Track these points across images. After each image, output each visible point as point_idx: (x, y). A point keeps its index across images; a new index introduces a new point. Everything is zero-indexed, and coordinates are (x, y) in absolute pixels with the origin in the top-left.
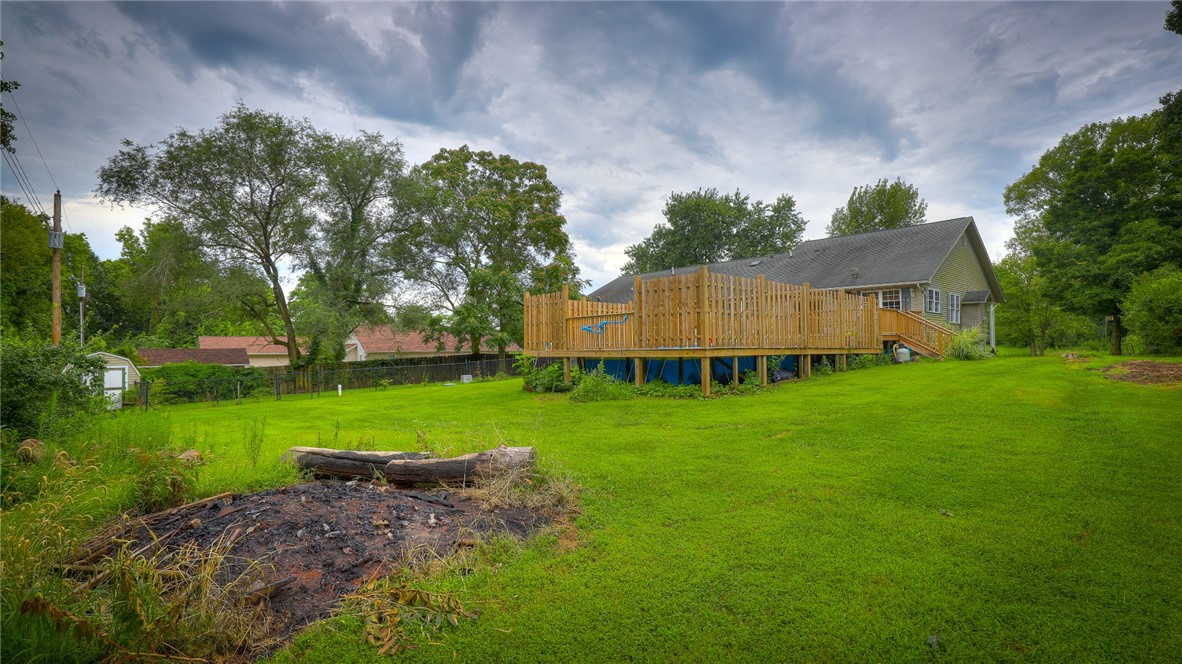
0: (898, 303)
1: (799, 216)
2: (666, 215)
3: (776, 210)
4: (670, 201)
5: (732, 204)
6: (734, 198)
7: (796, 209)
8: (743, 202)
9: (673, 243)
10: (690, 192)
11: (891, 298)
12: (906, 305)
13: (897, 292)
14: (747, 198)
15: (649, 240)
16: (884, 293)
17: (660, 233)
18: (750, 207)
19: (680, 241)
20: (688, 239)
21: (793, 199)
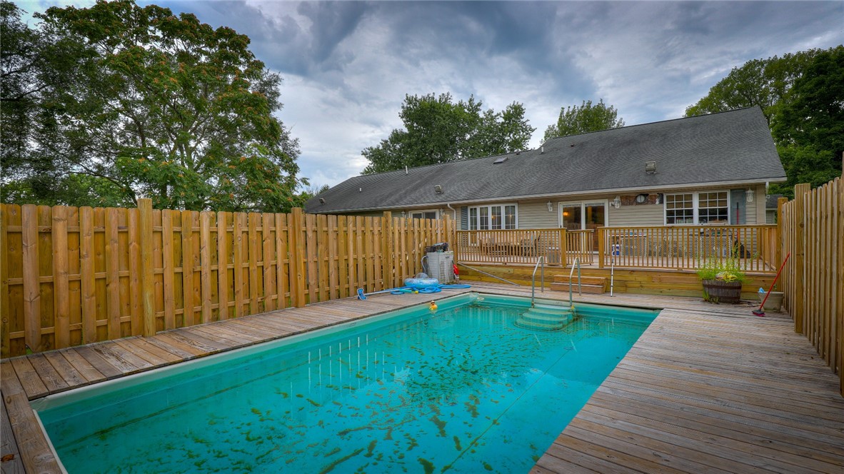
0: (724, 212)
1: (527, 123)
2: (402, 117)
3: (508, 116)
4: (405, 105)
5: (466, 110)
6: (468, 104)
7: (525, 117)
8: (477, 108)
9: (410, 146)
10: (426, 95)
11: (712, 203)
12: (739, 214)
13: (725, 196)
14: (479, 104)
15: (386, 142)
16: (701, 197)
17: (397, 137)
18: (481, 115)
19: (416, 144)
20: (423, 141)
21: (523, 107)
